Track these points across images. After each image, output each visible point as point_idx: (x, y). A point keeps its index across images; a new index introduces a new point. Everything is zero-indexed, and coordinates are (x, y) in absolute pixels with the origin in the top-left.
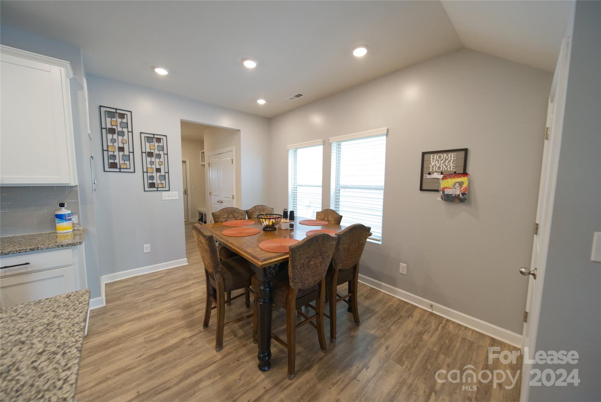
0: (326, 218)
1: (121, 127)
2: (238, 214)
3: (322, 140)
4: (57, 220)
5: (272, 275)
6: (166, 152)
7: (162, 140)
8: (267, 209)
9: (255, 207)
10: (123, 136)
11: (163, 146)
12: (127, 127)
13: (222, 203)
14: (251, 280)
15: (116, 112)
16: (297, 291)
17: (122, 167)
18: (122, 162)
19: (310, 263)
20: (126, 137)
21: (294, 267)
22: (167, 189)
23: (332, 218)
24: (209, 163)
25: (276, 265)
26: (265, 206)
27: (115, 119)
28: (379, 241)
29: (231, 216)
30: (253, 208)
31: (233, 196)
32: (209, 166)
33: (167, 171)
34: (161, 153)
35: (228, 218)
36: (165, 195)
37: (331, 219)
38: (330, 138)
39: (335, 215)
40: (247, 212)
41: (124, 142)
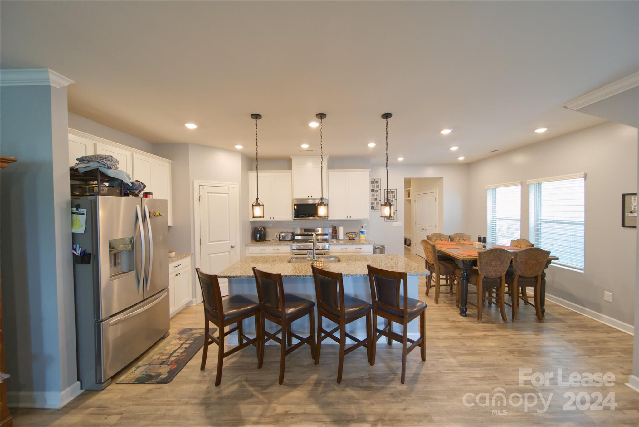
0: (519, 245)
1: (376, 187)
2: (443, 237)
3: (519, 182)
4: (361, 234)
5: (468, 266)
6: (396, 199)
7: (394, 192)
8: (465, 236)
9: (456, 234)
10: (377, 192)
11: (395, 196)
12: (379, 188)
13: (426, 230)
14: (455, 272)
15: (375, 181)
16: (483, 277)
17: (376, 208)
18: (376, 206)
19: (491, 263)
20: (378, 193)
21: (480, 262)
22: (396, 220)
23: (524, 245)
24: (415, 200)
25: (470, 261)
26: (464, 234)
27: (374, 184)
28: (581, 270)
29: (439, 238)
30: (454, 234)
31: (436, 225)
32: (415, 202)
33: (396, 210)
34: (394, 199)
35: (437, 240)
36: (395, 224)
37: (523, 247)
38: (527, 181)
39: (527, 243)
40: (450, 237)
41: (377, 195)
